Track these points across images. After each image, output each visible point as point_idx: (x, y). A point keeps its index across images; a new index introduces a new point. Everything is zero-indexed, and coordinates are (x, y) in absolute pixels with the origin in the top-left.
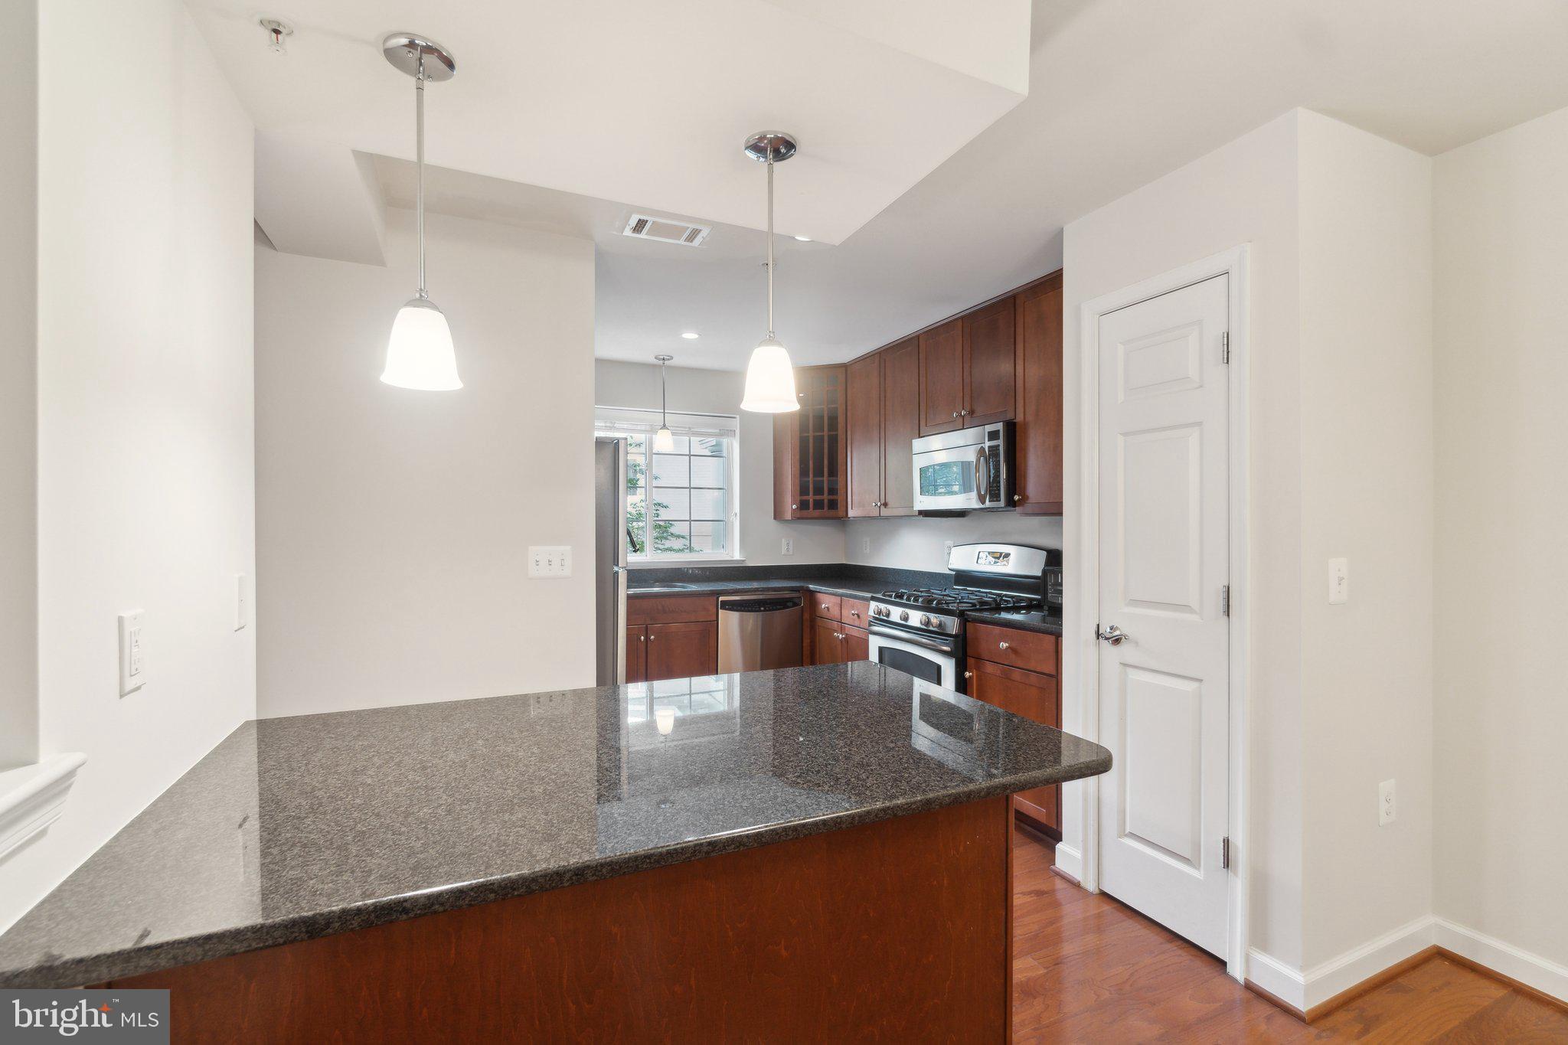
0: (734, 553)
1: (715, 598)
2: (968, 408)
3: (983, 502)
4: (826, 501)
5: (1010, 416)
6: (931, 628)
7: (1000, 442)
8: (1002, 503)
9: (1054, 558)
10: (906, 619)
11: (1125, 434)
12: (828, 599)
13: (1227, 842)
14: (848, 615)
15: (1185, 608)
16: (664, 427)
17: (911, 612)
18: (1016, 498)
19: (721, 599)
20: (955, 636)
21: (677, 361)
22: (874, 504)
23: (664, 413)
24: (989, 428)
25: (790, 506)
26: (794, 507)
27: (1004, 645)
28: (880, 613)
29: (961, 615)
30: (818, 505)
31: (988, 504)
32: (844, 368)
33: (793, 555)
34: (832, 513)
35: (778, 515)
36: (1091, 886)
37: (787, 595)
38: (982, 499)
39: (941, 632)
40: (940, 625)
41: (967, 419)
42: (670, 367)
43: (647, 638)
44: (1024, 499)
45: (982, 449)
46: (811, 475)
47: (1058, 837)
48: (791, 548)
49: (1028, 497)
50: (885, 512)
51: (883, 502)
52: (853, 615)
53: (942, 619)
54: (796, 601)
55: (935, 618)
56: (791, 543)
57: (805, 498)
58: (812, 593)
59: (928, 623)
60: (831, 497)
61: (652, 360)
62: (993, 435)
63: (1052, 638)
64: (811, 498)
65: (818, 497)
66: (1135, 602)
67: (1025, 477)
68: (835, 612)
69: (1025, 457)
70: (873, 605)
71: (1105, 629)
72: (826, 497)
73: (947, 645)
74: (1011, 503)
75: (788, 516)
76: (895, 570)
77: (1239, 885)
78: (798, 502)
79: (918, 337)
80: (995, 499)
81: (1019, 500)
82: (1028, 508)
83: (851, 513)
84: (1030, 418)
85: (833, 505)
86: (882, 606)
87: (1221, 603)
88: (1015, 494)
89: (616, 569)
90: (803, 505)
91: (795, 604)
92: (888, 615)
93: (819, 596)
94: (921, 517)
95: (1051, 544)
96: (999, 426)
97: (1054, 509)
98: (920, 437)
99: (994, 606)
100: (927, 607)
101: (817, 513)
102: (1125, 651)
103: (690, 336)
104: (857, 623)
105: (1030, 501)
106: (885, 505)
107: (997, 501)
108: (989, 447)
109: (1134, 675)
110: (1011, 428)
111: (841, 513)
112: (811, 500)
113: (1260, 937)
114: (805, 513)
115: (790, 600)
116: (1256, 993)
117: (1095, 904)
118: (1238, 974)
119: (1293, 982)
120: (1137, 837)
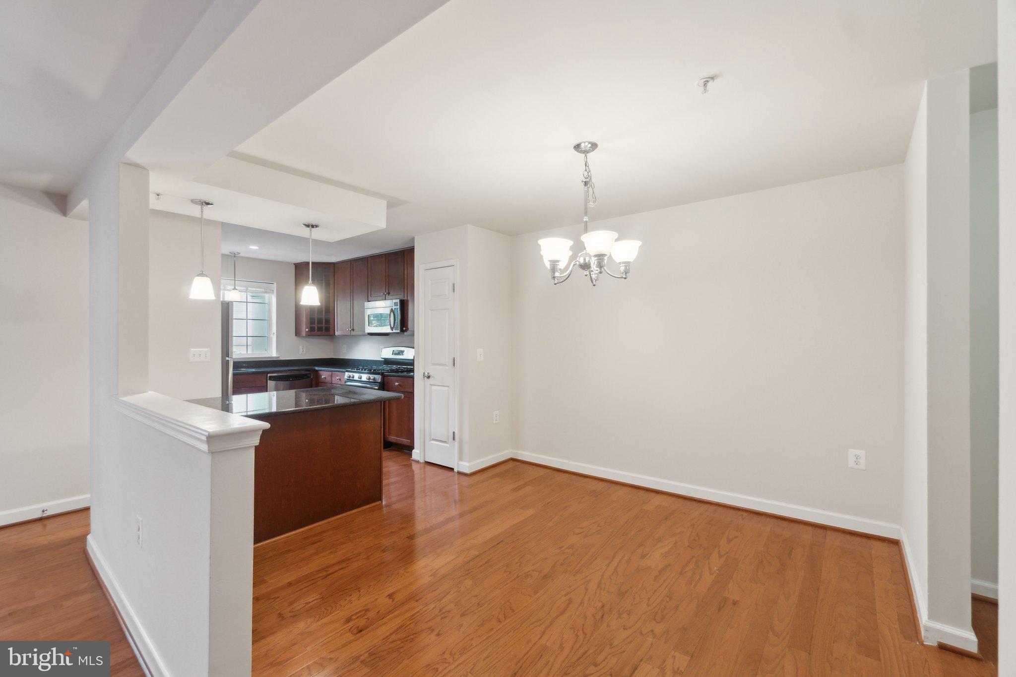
0: (273, 353)
1: (265, 375)
2: (387, 291)
4: (324, 328)
5: (402, 297)
6: (371, 381)
7: (398, 307)
8: (399, 331)
10: (361, 378)
11: (432, 310)
12: (325, 373)
13: (454, 433)
14: (335, 379)
15: (445, 365)
16: (235, 289)
17: (363, 375)
18: (404, 329)
19: (269, 375)
20: (380, 383)
21: (241, 255)
22: (348, 330)
23: (235, 282)
24: (394, 301)
25: (305, 329)
26: (307, 330)
27: (396, 384)
28: (350, 377)
29: (382, 374)
30: (320, 329)
31: (394, 331)
32: (333, 265)
33: (306, 353)
34: (327, 333)
35: (298, 333)
36: (422, 461)
37: (304, 372)
38: (392, 329)
39: (375, 382)
40: (374, 379)
41: (387, 296)
42: (239, 257)
45: (392, 309)
46: (316, 315)
47: (413, 448)
48: (305, 350)
49: (408, 329)
50: (353, 333)
51: (352, 328)
52: (338, 379)
53: (375, 376)
54: (309, 375)
55: (372, 376)
56: (305, 348)
57: (313, 326)
58: (317, 371)
59: (369, 379)
60: (326, 326)
62: (396, 304)
63: (412, 379)
64: (316, 326)
65: (320, 326)
66: (433, 364)
67: (408, 321)
68: (328, 379)
69: (406, 314)
70: (347, 374)
71: (426, 374)
72: (324, 325)
73: (376, 386)
74: (402, 331)
75: (304, 334)
76: (353, 360)
77: (456, 444)
78: (309, 328)
79: (368, 257)
80: (396, 329)
83: (337, 333)
84: (409, 298)
85: (327, 329)
86: (351, 374)
87: (453, 363)
88: (404, 327)
89: (227, 359)
90: (312, 329)
91: (308, 377)
92: (353, 377)
93: (320, 372)
94: (369, 336)
96: (398, 301)
98: (368, 301)
99: (396, 370)
100: (370, 372)
101: (319, 333)
102: (431, 381)
103: (254, 247)
104: (339, 383)
106: (353, 330)
108: (395, 309)
109: (434, 388)
110: (403, 302)
111: (331, 333)
113: (461, 458)
114: (313, 333)
115: (306, 375)
116: (459, 473)
117: (422, 465)
118: (456, 470)
119: (466, 466)
120: (434, 440)
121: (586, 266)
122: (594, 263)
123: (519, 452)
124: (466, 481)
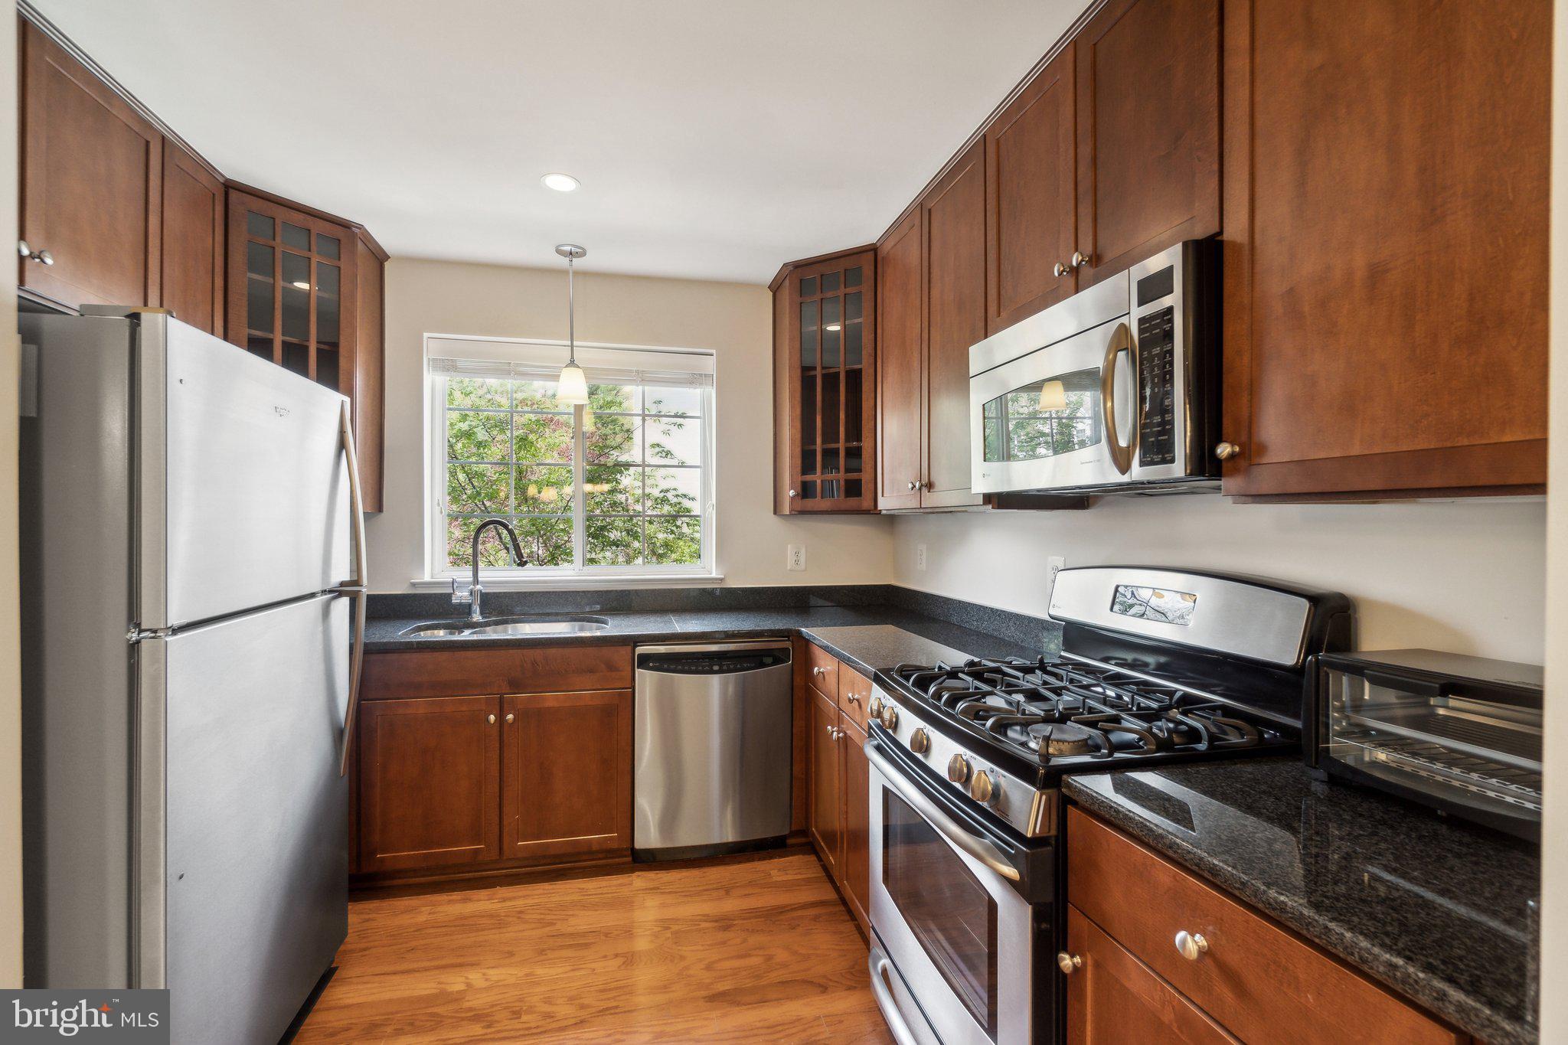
0: (711, 568)
1: (629, 648)
2: (1087, 246)
3: (1124, 468)
4: (841, 483)
5: (1203, 226)
7: (1174, 299)
8: (1178, 468)
10: (926, 749)
12: (824, 659)
14: (846, 696)
16: (572, 363)
18: (1224, 450)
19: (638, 650)
20: (1034, 842)
21: (591, 261)
22: (910, 486)
23: (572, 346)
24: (1142, 270)
25: (788, 492)
26: (792, 493)
28: (882, 717)
29: (1054, 782)
31: (1137, 472)
32: (872, 252)
33: (805, 570)
34: (852, 502)
35: (778, 507)
37: (766, 643)
43: (501, 718)
44: (1250, 454)
46: (819, 440)
48: (802, 559)
49: (1262, 449)
51: (925, 480)
52: (853, 699)
53: (1003, 782)
54: (784, 656)
56: (803, 551)
57: (809, 478)
59: (967, 776)
60: (851, 475)
61: (550, 258)
62: (1154, 287)
64: (817, 478)
65: (829, 476)
68: (831, 685)
70: (874, 695)
72: (841, 475)
74: (1205, 466)
75: (791, 508)
78: (799, 484)
80: (1157, 458)
81: (1232, 456)
82: (1265, 480)
85: (853, 489)
86: (887, 703)
88: (1219, 440)
90: (807, 490)
91: (777, 661)
92: (895, 728)
93: (814, 650)
94: (989, 509)
96: (1173, 260)
98: (984, 340)
104: (857, 718)
105: (1273, 456)
106: (930, 486)
107: (1164, 461)
108: (1142, 321)
110: (1208, 256)
111: (866, 504)
112: (819, 482)
114: (810, 503)
115: (768, 652)
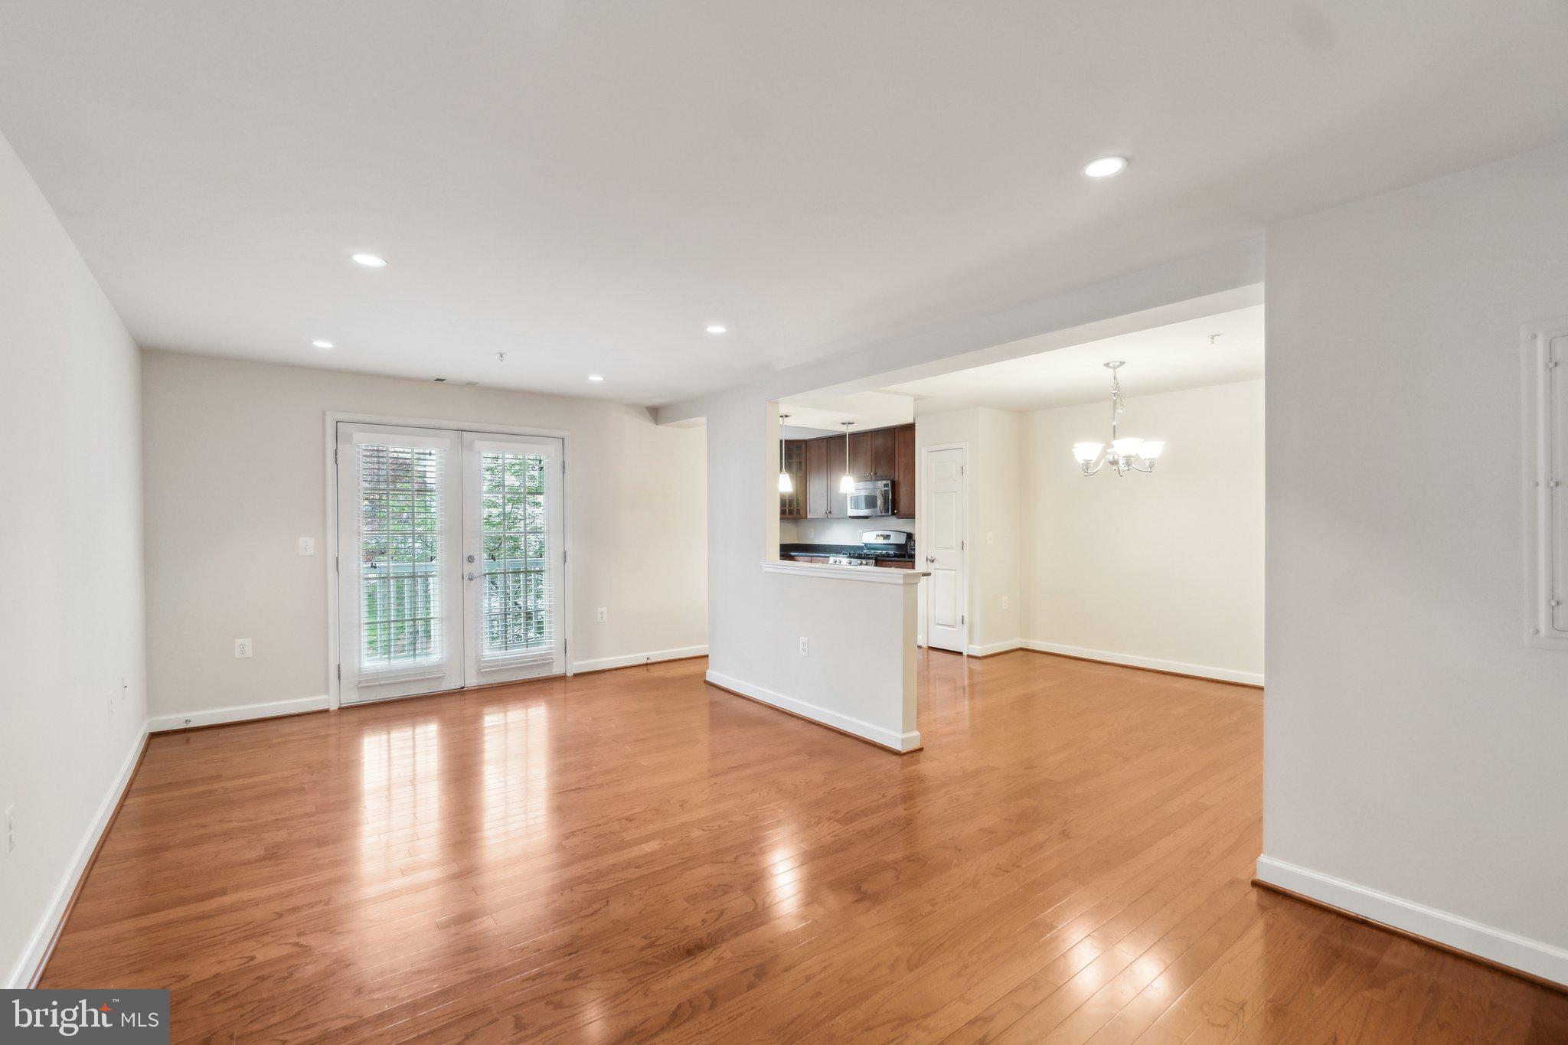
2: (874, 471)
4: (795, 511)
5: (892, 477)
7: (889, 488)
8: (889, 513)
9: (910, 537)
11: (937, 493)
13: (963, 616)
15: (951, 548)
22: (823, 512)
24: (884, 482)
29: (876, 559)
30: (791, 513)
31: (883, 514)
32: (805, 442)
36: (925, 646)
38: (881, 512)
41: (874, 477)
44: (899, 511)
45: (882, 490)
50: (829, 516)
51: (830, 511)
60: (797, 509)
62: (886, 485)
63: (912, 563)
65: (791, 509)
66: (941, 549)
67: (899, 502)
69: (899, 496)
70: (831, 558)
71: (929, 558)
74: (893, 514)
76: (830, 545)
77: (966, 626)
81: (896, 512)
82: (900, 515)
83: (809, 517)
84: (901, 478)
86: (836, 558)
87: (961, 546)
88: (895, 509)
93: (797, 558)
94: (850, 519)
95: (909, 530)
96: (889, 482)
97: (911, 516)
101: (790, 516)
102: (936, 565)
105: (901, 512)
106: (830, 513)
107: (887, 512)
108: (884, 489)
109: (940, 572)
110: (893, 483)
111: (802, 516)
113: (971, 641)
116: (969, 656)
117: (925, 650)
118: (965, 654)
119: (978, 650)
120: (938, 624)
121: (1114, 463)
122: (1122, 462)
123: (1031, 641)
124: (977, 666)
